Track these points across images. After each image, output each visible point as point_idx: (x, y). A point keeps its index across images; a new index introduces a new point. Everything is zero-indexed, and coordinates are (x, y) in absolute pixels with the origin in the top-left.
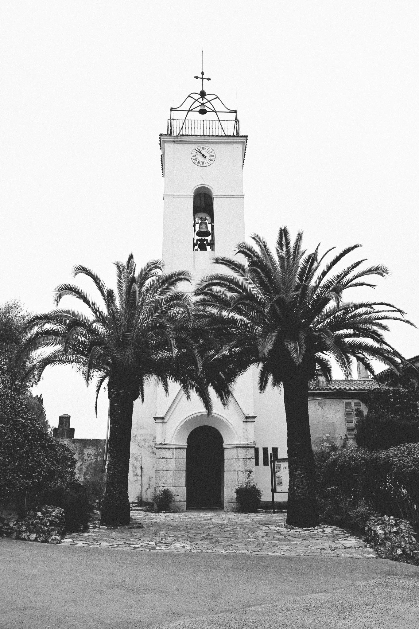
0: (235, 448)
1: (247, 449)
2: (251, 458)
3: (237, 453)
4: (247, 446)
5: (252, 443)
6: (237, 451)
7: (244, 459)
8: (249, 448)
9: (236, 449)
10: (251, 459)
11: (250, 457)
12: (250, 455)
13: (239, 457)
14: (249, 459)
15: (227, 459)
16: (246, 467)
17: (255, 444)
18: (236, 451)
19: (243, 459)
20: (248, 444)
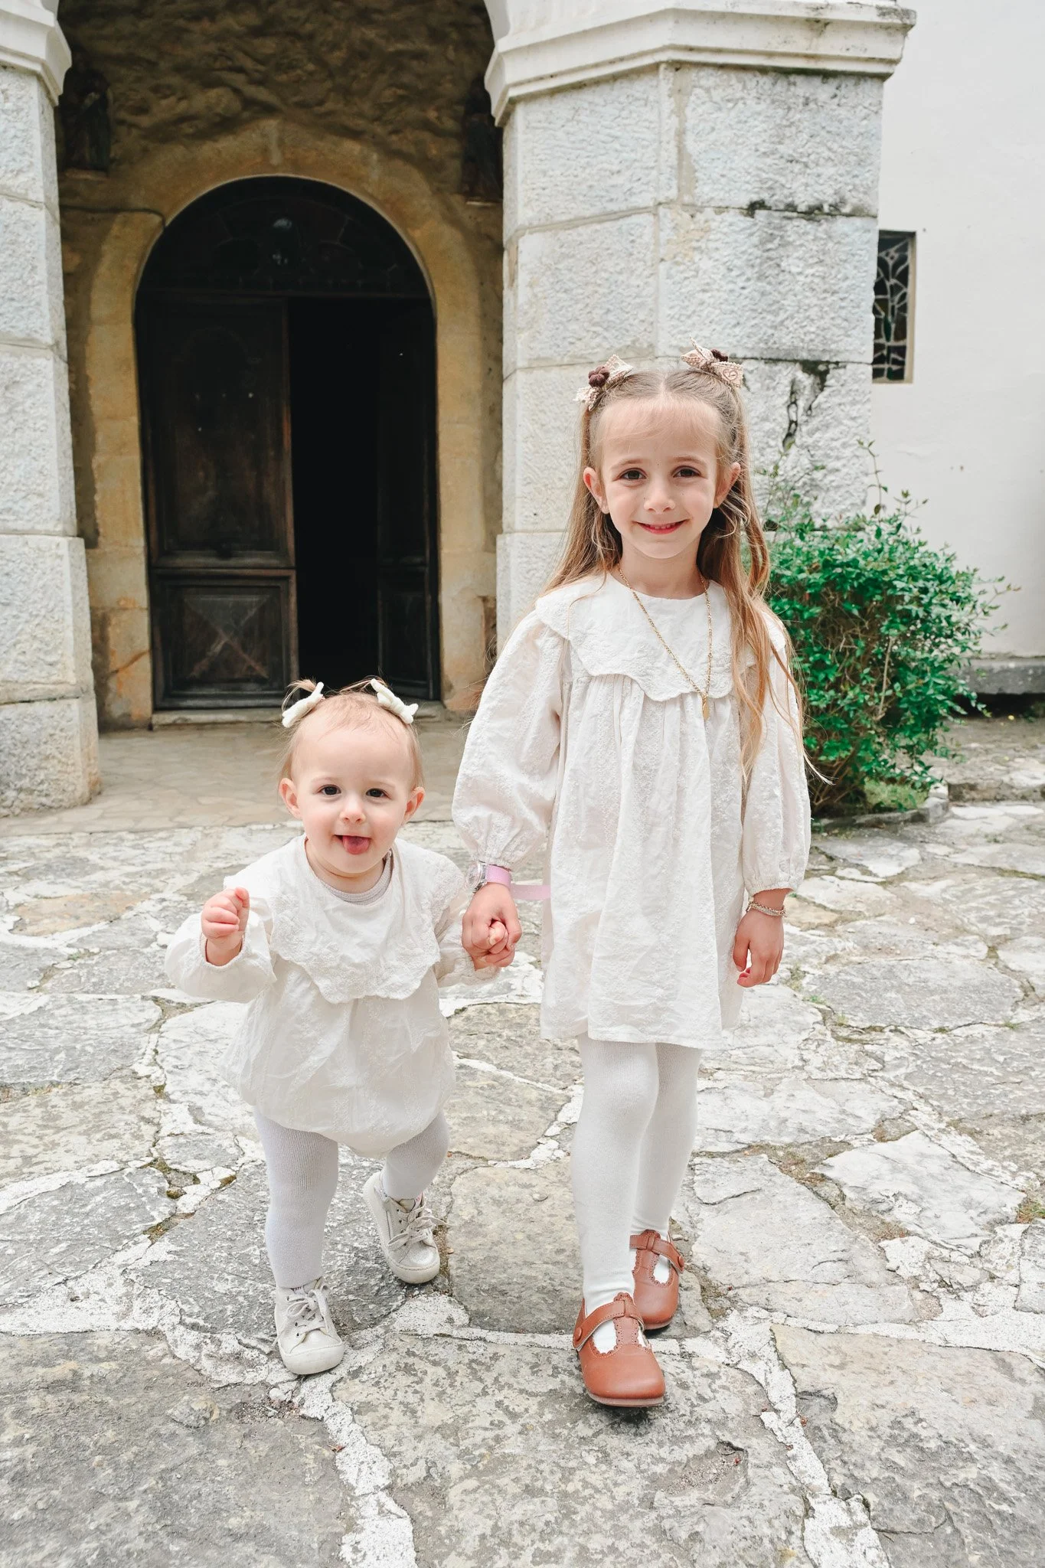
0: (655, 67)
1: (803, 87)
2: (835, 211)
3: (681, 134)
4: (801, 42)
5: (873, 17)
6: (679, 112)
7: (760, 214)
8: (826, 75)
9: (665, 80)
10: (841, 225)
11: (828, 198)
12: (829, 170)
13: (705, 191)
14: (812, 213)
15: (532, 229)
16: (775, 308)
17: (906, 28)
18: (668, 105)
19: (753, 207)
20: (818, 25)
